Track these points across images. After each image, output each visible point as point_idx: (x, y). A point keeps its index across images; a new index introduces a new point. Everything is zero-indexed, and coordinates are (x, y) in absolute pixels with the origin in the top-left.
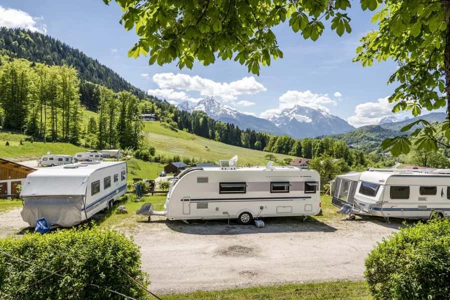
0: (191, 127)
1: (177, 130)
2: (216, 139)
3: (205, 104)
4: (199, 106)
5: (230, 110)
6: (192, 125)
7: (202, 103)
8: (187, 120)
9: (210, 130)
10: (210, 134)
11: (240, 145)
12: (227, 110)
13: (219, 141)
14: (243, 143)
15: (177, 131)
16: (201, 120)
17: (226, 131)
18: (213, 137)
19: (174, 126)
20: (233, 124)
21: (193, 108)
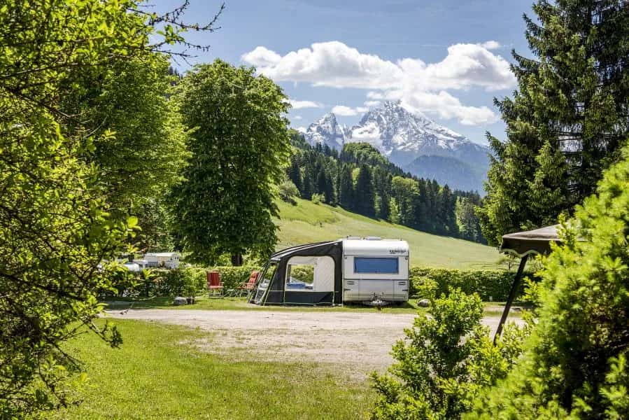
0: (332, 190)
1: (296, 199)
2: (393, 217)
3: (379, 120)
4: (365, 128)
5: (447, 135)
6: (335, 187)
7: (372, 119)
8: (323, 174)
9: (378, 198)
10: (377, 206)
11: (454, 233)
12: (440, 136)
13: (400, 222)
14: (461, 228)
15: (294, 204)
16: (356, 172)
17: (415, 197)
18: (385, 215)
19: (289, 192)
20: (435, 182)
21: (349, 133)
